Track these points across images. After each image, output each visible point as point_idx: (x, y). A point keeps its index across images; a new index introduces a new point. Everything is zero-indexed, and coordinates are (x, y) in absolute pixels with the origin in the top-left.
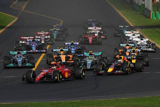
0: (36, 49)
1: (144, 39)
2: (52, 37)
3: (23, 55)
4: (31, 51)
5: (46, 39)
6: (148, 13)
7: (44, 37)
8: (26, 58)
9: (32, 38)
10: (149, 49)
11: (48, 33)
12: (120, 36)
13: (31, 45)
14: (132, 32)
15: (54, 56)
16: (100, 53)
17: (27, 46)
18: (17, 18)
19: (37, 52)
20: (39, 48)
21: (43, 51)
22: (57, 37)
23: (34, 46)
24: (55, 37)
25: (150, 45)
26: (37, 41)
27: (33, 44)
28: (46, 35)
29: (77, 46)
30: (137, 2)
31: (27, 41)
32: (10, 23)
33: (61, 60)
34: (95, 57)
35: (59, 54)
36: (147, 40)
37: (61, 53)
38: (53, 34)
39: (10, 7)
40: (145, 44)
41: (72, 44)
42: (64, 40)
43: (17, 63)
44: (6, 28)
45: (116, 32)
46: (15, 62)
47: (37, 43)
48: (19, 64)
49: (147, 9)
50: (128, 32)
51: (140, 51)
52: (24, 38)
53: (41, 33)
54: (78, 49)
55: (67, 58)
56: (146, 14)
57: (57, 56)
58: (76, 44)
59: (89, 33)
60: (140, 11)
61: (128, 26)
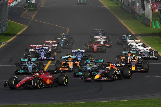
0: (45, 57)
1: (147, 47)
2: (59, 45)
3: (34, 62)
4: (40, 58)
5: (53, 47)
6: (148, 22)
7: (52, 45)
8: (36, 65)
9: (41, 46)
10: (152, 56)
11: (55, 41)
12: (123, 45)
13: (40, 53)
14: (134, 40)
15: (63, 63)
16: (102, 60)
17: (36, 54)
18: (27, 27)
19: (45, 60)
20: (47, 55)
21: (51, 58)
22: (63, 45)
23: (42, 54)
24: (62, 45)
25: (152, 52)
26: (46, 49)
27: (42, 51)
28: (53, 43)
29: (83, 54)
30: (138, 12)
31: (36, 49)
32: (21, 31)
33: (68, 67)
34: (96, 63)
35: (67, 61)
36: (150, 47)
37: (69, 60)
38: (60, 42)
39: (21, 16)
40: (148, 52)
41: (79, 52)
42: (71, 48)
43: (27, 70)
44: (17, 35)
45: (120, 41)
46: (26, 68)
47: (46, 51)
48: (29, 71)
49: (147, 18)
50: (130, 41)
51: (141, 58)
52: (33, 46)
53: (49, 42)
54: (84, 57)
55: (74, 65)
56: (146, 23)
57: (65, 63)
58: (82, 52)
59: (94, 42)
60: (141, 20)
61: (131, 35)
